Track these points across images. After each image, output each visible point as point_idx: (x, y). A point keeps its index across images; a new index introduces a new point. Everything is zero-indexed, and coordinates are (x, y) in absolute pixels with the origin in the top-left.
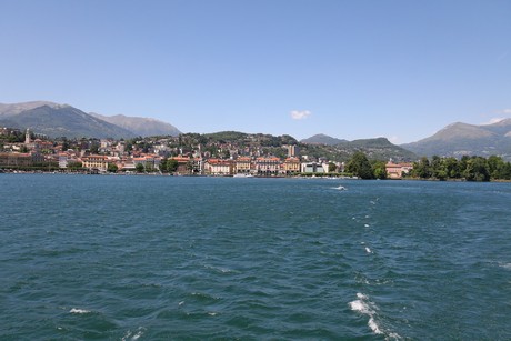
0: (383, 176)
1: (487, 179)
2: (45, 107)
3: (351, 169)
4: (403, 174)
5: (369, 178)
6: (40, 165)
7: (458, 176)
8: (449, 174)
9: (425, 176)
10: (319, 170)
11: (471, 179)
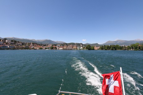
0: (93, 49)
1: (116, 50)
2: (46, 40)
3: (87, 48)
4: (98, 49)
5: (90, 50)
6: (27, 48)
7: (109, 49)
8: (107, 49)
9: (102, 49)
10: (80, 48)
11: (112, 50)
